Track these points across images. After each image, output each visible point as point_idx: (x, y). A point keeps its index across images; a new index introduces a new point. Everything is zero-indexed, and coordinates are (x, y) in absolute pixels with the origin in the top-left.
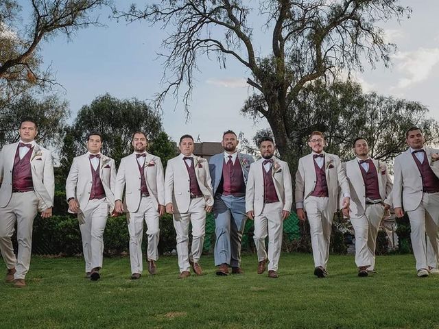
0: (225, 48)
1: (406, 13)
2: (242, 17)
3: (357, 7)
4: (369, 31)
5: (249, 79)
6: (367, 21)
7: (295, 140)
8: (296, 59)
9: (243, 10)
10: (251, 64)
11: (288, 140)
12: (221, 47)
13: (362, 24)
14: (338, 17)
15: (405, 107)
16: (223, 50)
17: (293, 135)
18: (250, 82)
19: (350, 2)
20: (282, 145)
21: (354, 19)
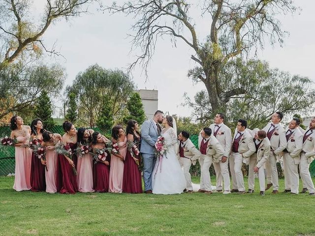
0: (176, 33)
1: (298, 11)
2: (186, 10)
3: (264, 5)
4: (271, 22)
5: (192, 56)
6: (270, 15)
7: (223, 99)
8: (223, 42)
9: (186, 5)
10: (195, 46)
11: (218, 99)
12: (173, 31)
13: (267, 17)
14: (251, 12)
15: (299, 80)
16: (175, 35)
17: (222, 96)
18: (193, 58)
19: (261, 2)
20: (214, 102)
21: (262, 13)
